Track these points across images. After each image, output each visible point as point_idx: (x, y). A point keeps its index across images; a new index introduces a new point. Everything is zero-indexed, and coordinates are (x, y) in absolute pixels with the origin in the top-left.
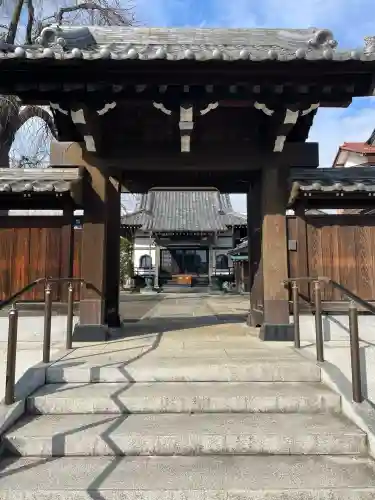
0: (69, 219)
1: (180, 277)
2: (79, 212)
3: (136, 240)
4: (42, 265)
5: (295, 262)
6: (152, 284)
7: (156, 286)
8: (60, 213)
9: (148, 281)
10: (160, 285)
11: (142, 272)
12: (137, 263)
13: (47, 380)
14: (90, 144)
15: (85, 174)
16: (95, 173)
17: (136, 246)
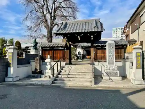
0: (64, 49)
1: (88, 57)
2: (66, 48)
3: (77, 48)
4: (61, 55)
5: (95, 55)
6: (81, 58)
7: (82, 59)
8: (63, 48)
9: (80, 58)
10: (83, 59)
11: (79, 56)
12: (77, 54)
13: (63, 67)
14: (67, 40)
15: (66, 43)
16: (68, 43)
17: (77, 49)
